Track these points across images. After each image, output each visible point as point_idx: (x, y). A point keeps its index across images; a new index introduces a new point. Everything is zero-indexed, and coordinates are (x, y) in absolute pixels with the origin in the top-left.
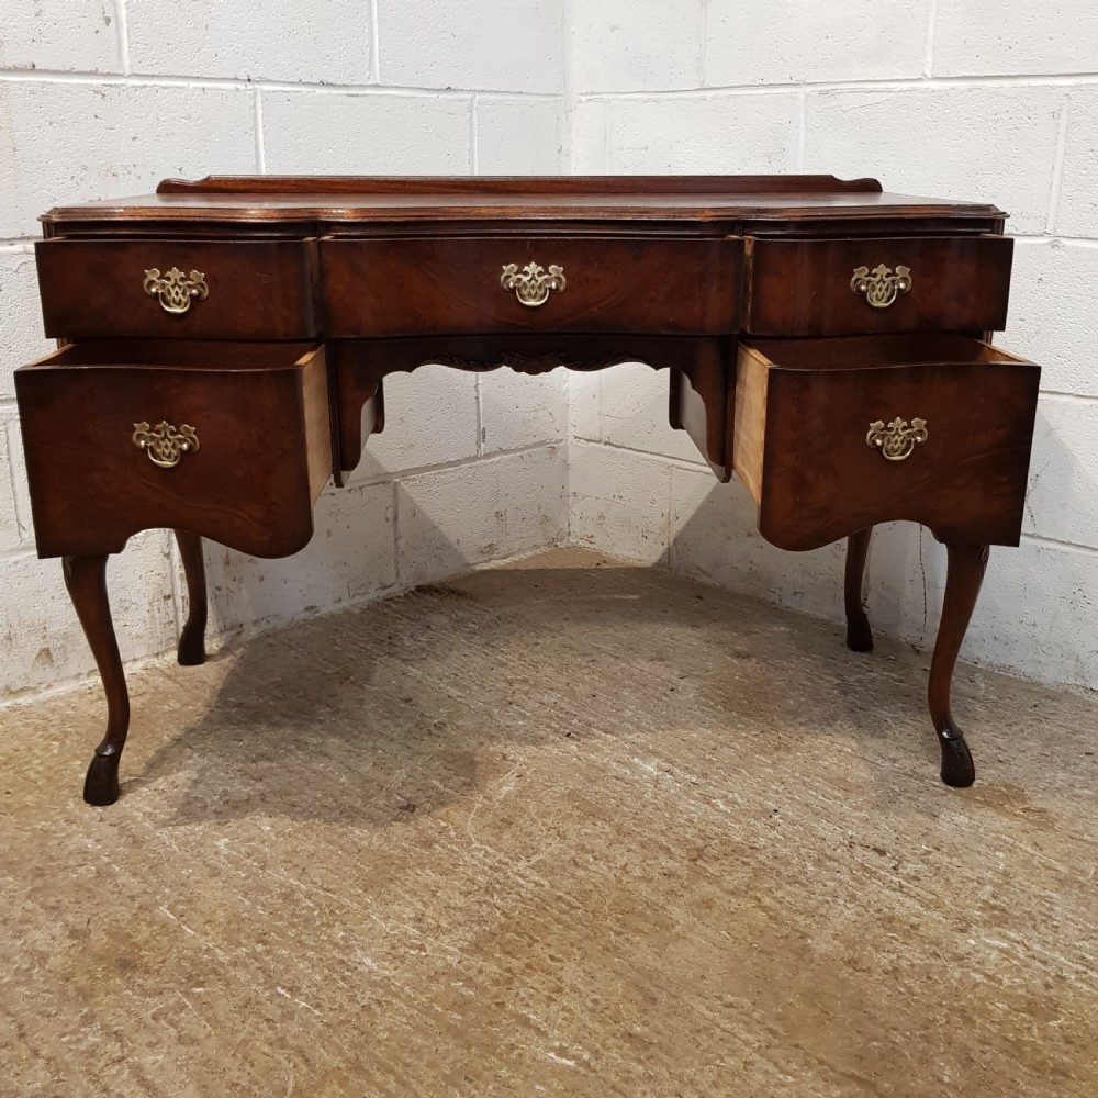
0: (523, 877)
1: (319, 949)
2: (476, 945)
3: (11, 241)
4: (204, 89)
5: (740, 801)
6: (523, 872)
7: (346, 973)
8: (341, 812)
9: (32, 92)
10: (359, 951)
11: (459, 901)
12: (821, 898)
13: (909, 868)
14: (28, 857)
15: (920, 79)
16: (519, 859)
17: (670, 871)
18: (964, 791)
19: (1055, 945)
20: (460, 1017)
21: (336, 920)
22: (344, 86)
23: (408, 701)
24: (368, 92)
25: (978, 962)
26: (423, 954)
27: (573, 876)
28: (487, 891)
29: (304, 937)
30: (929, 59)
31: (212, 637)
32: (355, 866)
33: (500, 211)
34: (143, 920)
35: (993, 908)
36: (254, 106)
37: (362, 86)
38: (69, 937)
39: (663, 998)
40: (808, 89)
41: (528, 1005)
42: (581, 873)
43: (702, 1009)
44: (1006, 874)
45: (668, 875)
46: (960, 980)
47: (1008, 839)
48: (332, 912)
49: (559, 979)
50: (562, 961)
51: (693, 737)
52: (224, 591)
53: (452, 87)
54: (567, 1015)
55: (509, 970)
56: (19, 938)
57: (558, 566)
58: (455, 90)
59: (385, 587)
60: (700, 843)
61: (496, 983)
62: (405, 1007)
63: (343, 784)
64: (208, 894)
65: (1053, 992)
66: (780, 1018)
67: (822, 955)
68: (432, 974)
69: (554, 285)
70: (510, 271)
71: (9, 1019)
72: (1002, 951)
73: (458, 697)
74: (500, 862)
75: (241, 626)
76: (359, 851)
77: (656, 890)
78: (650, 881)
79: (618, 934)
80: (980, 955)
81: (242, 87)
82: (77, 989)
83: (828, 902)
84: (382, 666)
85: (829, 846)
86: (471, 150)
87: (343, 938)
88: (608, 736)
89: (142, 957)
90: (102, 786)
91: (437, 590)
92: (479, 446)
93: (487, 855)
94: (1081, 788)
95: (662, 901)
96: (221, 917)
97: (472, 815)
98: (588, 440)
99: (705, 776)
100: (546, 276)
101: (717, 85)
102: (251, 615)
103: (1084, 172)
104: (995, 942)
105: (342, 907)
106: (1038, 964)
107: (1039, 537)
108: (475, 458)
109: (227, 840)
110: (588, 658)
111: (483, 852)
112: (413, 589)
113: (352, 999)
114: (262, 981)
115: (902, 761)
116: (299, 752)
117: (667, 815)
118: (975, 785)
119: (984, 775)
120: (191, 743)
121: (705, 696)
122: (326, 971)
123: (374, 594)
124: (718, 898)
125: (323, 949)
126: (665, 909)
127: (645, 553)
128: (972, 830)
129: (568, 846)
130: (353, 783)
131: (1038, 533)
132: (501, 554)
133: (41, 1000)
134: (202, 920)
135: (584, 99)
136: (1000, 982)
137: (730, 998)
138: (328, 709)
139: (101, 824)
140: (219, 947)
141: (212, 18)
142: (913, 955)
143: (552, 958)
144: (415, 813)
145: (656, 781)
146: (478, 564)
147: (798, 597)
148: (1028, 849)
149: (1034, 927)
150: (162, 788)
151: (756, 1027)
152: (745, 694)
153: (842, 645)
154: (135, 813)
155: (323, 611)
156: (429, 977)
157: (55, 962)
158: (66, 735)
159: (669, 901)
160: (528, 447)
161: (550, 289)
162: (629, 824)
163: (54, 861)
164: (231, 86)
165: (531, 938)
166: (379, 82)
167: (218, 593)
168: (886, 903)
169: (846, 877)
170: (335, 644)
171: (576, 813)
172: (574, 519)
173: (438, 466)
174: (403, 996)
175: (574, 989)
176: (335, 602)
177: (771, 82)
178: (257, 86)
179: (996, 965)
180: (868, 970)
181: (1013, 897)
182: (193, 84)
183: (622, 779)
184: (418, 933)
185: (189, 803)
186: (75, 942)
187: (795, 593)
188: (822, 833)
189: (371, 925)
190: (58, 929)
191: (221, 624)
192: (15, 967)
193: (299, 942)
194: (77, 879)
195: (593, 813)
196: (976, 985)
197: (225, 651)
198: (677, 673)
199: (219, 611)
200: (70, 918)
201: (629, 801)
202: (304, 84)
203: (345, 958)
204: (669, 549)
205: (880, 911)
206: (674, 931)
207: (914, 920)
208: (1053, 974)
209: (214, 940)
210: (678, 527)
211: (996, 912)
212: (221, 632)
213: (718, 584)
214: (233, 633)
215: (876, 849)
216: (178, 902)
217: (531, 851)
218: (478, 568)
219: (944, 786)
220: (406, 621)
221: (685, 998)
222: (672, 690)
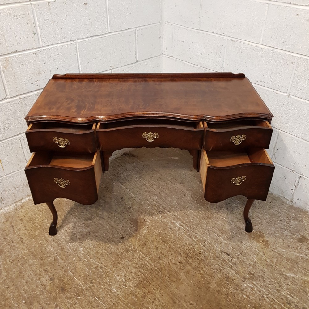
0: (148, 262)
1: (104, 285)
2: (138, 285)
3: (16, 97)
4: (62, 46)
5: (198, 237)
6: (148, 261)
7: (110, 293)
8: (107, 239)
9: (17, 58)
10: (112, 286)
11: (134, 270)
12: (213, 270)
13: (234, 260)
14: (39, 253)
16: (147, 257)
17: (181, 261)
18: (249, 234)
19: (263, 286)
20: (134, 307)
21: (107, 276)
22: (100, 35)
23: (122, 198)
24: (107, 35)
25: (246, 292)
26: (126, 287)
27: (159, 263)
28: (140, 267)
29: (100, 281)
30: (262, 39)
32: (111, 258)
34: (66, 275)
35: (251, 274)
36: (76, 47)
37: (105, 34)
38: (50, 280)
39: (177, 302)
41: (148, 304)
42: (161, 261)
43: (185, 305)
44: (256, 263)
45: (180, 263)
46: (241, 297)
47: (258, 251)
48: (106, 273)
49: (155, 296)
50: (156, 290)
51: (188, 213)
54: (157, 307)
55: (144, 293)
56: (39, 280)
58: (131, 28)
59: (116, 155)
60: (188, 252)
61: (142, 297)
62: (123, 304)
63: (107, 229)
64: (79, 267)
65: (261, 301)
67: (212, 289)
68: (128, 293)
69: (156, 137)
71: (40, 306)
72: (251, 288)
73: (134, 197)
74: (143, 257)
76: (112, 253)
77: (177, 267)
78: (176, 264)
79: (168, 282)
80: (247, 289)
81: (72, 42)
82: (53, 297)
83: (215, 272)
84: (116, 185)
85: (217, 253)
87: (109, 282)
88: (169, 213)
89: (66, 287)
90: (53, 231)
91: (128, 155)
94: (277, 233)
95: (178, 271)
96: (82, 274)
97: (137, 241)
99: (191, 228)
100: (154, 135)
101: (203, 30)
104: (250, 285)
105: (108, 272)
106: (259, 292)
107: (276, 163)
109: (82, 248)
110: (165, 183)
111: (139, 254)
112: (123, 154)
113: (111, 301)
114: (92, 295)
115: (237, 222)
116: (97, 217)
117: (181, 242)
118: (252, 232)
119: (255, 228)
120: (72, 213)
121: (192, 198)
122: (106, 292)
123: (113, 157)
124: (191, 270)
125: (105, 285)
126: (179, 274)
128: (250, 247)
129: (158, 252)
130: (110, 229)
133: (46, 300)
134: (78, 275)
135: (167, 23)
136: (249, 298)
137: (191, 302)
138: (103, 201)
139: (54, 242)
140: (82, 284)
141: (63, 26)
142: (232, 289)
143: (154, 289)
144: (124, 240)
145: (179, 229)
148: (262, 254)
149: (260, 280)
150: (66, 229)
152: (202, 197)
154: (61, 238)
156: (128, 295)
157: (48, 288)
158: (43, 210)
159: (180, 271)
162: (172, 245)
163: (44, 255)
164: (70, 43)
165: (149, 283)
166: (110, 32)
168: (228, 272)
169: (219, 263)
171: (160, 241)
174: (122, 300)
175: (158, 300)
177: (218, 33)
178: (76, 41)
179: (249, 293)
180: (222, 294)
181: (256, 270)
182: (59, 45)
183: (171, 229)
184: (125, 281)
185: (73, 235)
186: (51, 282)
188: (216, 248)
189: (115, 278)
190: (47, 278)
192: (39, 289)
193: (99, 283)
194: (50, 261)
195: (164, 241)
196: (244, 299)
198: (186, 189)
200: (50, 274)
201: (173, 237)
202: (89, 37)
203: (109, 288)
205: (226, 275)
206: (181, 281)
207: (233, 278)
208: (261, 295)
209: (81, 282)
211: (252, 275)
215: (227, 254)
216: (72, 269)
217: (150, 254)
219: (245, 232)
220: (121, 167)
221: (182, 302)
222: (185, 195)
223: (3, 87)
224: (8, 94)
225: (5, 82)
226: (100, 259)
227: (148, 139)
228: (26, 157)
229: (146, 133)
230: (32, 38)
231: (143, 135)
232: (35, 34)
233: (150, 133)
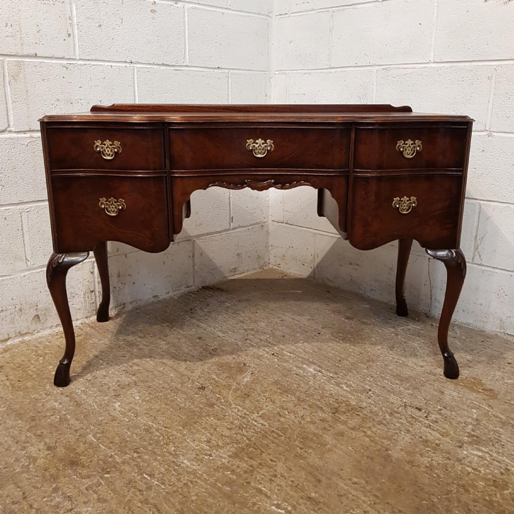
0: (256, 421)
1: (163, 456)
2: (236, 454)
3: (25, 132)
4: (111, 66)
5: (353, 385)
6: (255, 419)
7: (176, 467)
8: (171, 390)
9: (35, 66)
10: (181, 457)
11: (227, 433)
12: (394, 431)
13: (433, 417)
14: (28, 411)
15: (428, 63)
16: (253, 413)
17: (323, 418)
18: (454, 381)
19: (503, 454)
20: (229, 489)
21: (170, 442)
22: (173, 66)
23: (200, 338)
24: (183, 68)
25: (468, 462)
26: (211, 458)
27: (279, 421)
28: (240, 428)
29: (156, 450)
30: (432, 54)
31: (112, 309)
32: (179, 416)
33: (246, 118)
34: (81, 442)
35: (473, 436)
36: (133, 74)
37: (181, 66)
38: (47, 450)
39: (324, 479)
40: (378, 68)
41: (261, 483)
42: (282, 419)
43: (342, 485)
44: (477, 420)
45: (323, 420)
46: (461, 471)
47: (477, 403)
48: (168, 438)
49: (275, 471)
50: (275, 461)
51: (329, 355)
52: (117, 289)
53: (220, 67)
54: (279, 488)
55: (251, 466)
56: (24, 450)
57: (265, 277)
58: (222, 68)
59: (189, 287)
60: (336, 405)
61: (246, 472)
62: (204, 484)
63: (172, 377)
64: (111, 429)
65: (504, 477)
66: (379, 490)
67: (396, 459)
68: (216, 468)
69: (269, 148)
70: (250, 142)
71: (19, 490)
72: (479, 457)
73: (223, 336)
74: (245, 414)
75: (125, 304)
76: (180, 409)
77: (317, 427)
78: (314, 423)
79: (301, 449)
80: (470, 459)
81: (128, 65)
82: (50, 475)
83: (397, 433)
84: (188, 322)
85: (395, 407)
86: (228, 94)
87: (174, 450)
88: (291, 355)
89: (81, 459)
90: (62, 378)
91: (211, 288)
92: (230, 224)
93: (239, 410)
94: (508, 379)
95: (320, 433)
96: (118, 440)
97: (231, 391)
98: (278, 222)
99: (336, 373)
100: (266, 145)
101: (336, 66)
102: (129, 299)
103: (503, 103)
104: (476, 452)
105: (173, 435)
106: (497, 463)
107: (483, 265)
108: (228, 230)
109: (119, 403)
110: (280, 319)
111: (237, 409)
112: (201, 288)
113: (179, 480)
114: (137, 471)
115: (425, 366)
116: (152, 362)
117: (321, 392)
118: (459, 378)
119: (464, 373)
120: (102, 358)
121: (334, 337)
122: (166, 466)
123: (184, 290)
124: (347, 431)
125: (165, 456)
126: (322, 437)
127: (302, 272)
128: (460, 399)
129: (276, 406)
130: (176, 377)
131: (483, 263)
132: (240, 272)
133: (33, 481)
134: (108, 441)
135: (277, 73)
136: (480, 471)
137: (355, 480)
138: (164, 342)
139: (62, 396)
140: (116, 454)
141: (115, 35)
142: (439, 459)
143: (271, 460)
144: (205, 391)
145: (314, 376)
146: (229, 276)
147: (373, 292)
148: (486, 408)
149: (493, 445)
150: (89, 379)
151: (368, 494)
152: (352, 336)
153: (394, 313)
154: (77, 391)
155: (161, 298)
156: (214, 469)
157: (40, 462)
158: (46, 354)
159: (324, 433)
160: (251, 225)
161: (267, 150)
162: (303, 396)
163: (40, 413)
164: (124, 65)
165: (261, 450)
166: (188, 64)
167: (114, 289)
168: (424, 434)
169: (404, 421)
170: (167, 312)
171: (279, 391)
172: (271, 257)
173: (212, 233)
174: (202, 478)
175: (282, 476)
176: (166, 294)
177: (361, 65)
178: (135, 65)
179: (477, 463)
180: (419, 466)
181: (482, 430)
182: (107, 64)
183: (299, 375)
184: (208, 448)
185: (102, 386)
186: (50, 452)
187: (372, 290)
188: (392, 400)
189: (186, 444)
190: (41, 446)
191: (116, 303)
192: (22, 464)
193: (154, 452)
194: (51, 421)
195: (286, 391)
196: (469, 473)
197: (117, 315)
198: (320, 326)
199: (115, 297)
200: (47, 440)
201: (303, 385)
202: (156, 64)
203: (175, 460)
204: (314, 270)
205: (421, 437)
206: (327, 447)
207: (437, 442)
208: (504, 468)
209: (114, 451)
210: (318, 260)
211: (475, 438)
212: (116, 307)
213: (336, 286)
214: (121, 307)
215: (417, 408)
216: (97, 433)
217: (259, 409)
218: (229, 278)
219: (445, 378)
220: (198, 302)
221: (334, 480)
222: (319, 334)
223: (5, 108)
224: (12, 124)
225: (10, 102)
226: (155, 417)
227: (255, 153)
228: (26, 252)
229: (253, 141)
230: (64, 40)
231: (247, 144)
232: (69, 35)
233: (260, 141)
